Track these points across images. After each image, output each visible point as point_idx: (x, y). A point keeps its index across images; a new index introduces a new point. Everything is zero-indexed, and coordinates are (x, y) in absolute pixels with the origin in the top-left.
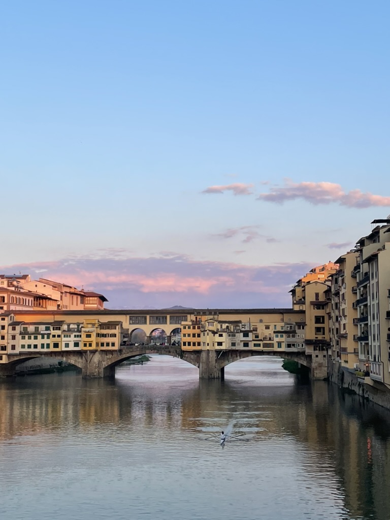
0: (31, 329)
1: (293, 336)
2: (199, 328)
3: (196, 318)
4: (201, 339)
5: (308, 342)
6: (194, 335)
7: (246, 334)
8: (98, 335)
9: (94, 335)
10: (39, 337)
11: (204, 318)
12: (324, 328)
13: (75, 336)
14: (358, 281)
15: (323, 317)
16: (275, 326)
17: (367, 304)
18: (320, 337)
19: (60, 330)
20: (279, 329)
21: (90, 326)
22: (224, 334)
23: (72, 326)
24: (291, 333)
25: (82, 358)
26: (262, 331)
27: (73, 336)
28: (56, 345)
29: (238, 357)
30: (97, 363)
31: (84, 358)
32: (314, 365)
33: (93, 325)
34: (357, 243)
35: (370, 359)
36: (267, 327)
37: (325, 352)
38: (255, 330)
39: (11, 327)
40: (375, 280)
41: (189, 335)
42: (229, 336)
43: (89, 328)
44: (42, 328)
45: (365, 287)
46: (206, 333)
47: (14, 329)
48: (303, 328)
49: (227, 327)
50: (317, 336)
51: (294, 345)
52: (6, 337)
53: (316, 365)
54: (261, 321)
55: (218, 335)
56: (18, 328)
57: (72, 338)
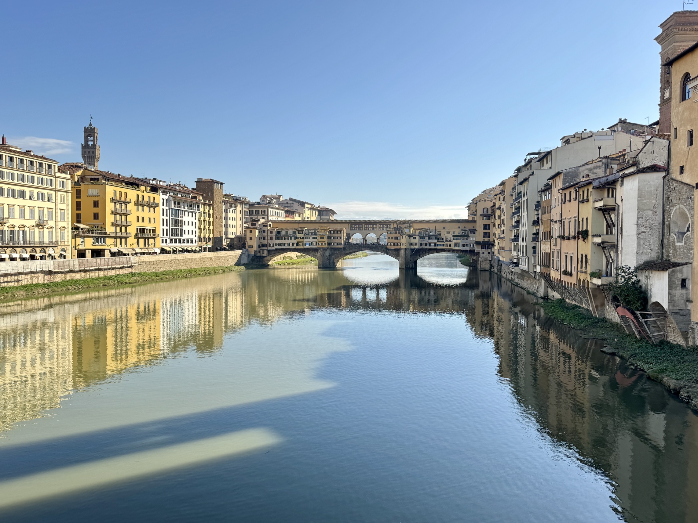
0: (283, 233)
1: (467, 239)
2: (399, 233)
3: (397, 226)
4: (401, 241)
5: (478, 243)
6: (396, 238)
8: (328, 237)
9: (325, 237)
10: (289, 238)
11: (403, 226)
13: (313, 238)
14: (514, 198)
15: (489, 225)
16: (454, 232)
17: (519, 215)
18: (486, 240)
19: (302, 233)
20: (456, 234)
21: (323, 231)
22: (417, 237)
23: (311, 231)
24: (465, 236)
25: (318, 253)
26: (444, 235)
27: (311, 238)
28: (301, 244)
29: (427, 253)
30: (328, 256)
31: (319, 253)
32: (480, 259)
33: (325, 230)
34: (515, 171)
35: (520, 255)
36: (448, 233)
37: (489, 251)
38: (439, 234)
39: (269, 232)
40: (526, 198)
41: (392, 238)
42: (421, 238)
43: (323, 233)
44: (291, 232)
45: (519, 202)
46: (404, 236)
47: (271, 232)
48: (474, 233)
49: (420, 232)
50: (484, 239)
51: (467, 245)
52: (266, 238)
53: (483, 259)
54: (444, 228)
55: (412, 238)
56: (274, 232)
57: (311, 240)
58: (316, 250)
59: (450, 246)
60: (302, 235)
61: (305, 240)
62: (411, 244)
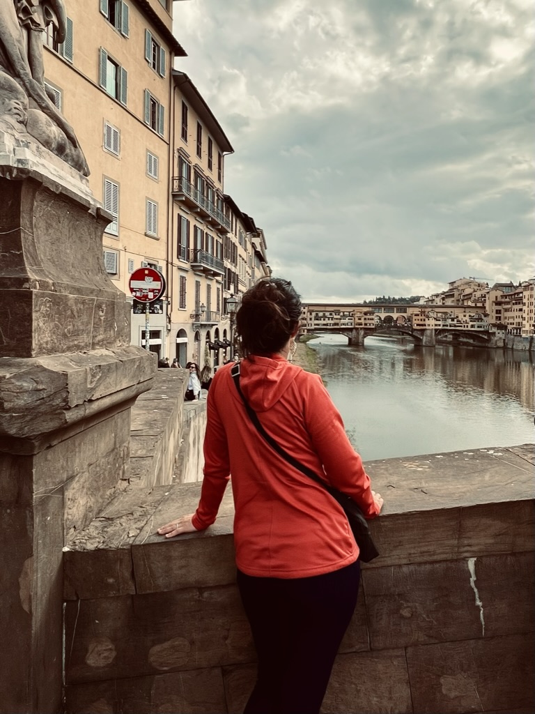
0: (321, 314)
1: (481, 322)
2: (425, 315)
3: (422, 310)
4: (427, 322)
5: (494, 325)
6: (422, 320)
7: (453, 320)
8: (365, 319)
9: (363, 319)
10: (327, 319)
11: (427, 310)
12: (500, 317)
13: (349, 319)
16: (469, 315)
18: (499, 322)
19: (339, 315)
20: (472, 317)
21: (358, 313)
23: (345, 313)
24: (480, 319)
25: (352, 333)
26: (461, 317)
27: (347, 319)
28: (337, 324)
32: (496, 338)
33: (361, 312)
36: (465, 316)
37: (504, 331)
38: (457, 317)
39: (309, 313)
41: (419, 320)
42: (443, 320)
43: (358, 315)
44: (327, 314)
46: (430, 318)
47: (311, 314)
48: (487, 317)
49: (441, 315)
50: (497, 321)
51: (481, 326)
53: (498, 338)
55: (437, 320)
56: (314, 314)
57: (347, 321)
58: (351, 330)
59: (467, 327)
60: (339, 317)
61: (342, 321)
62: (436, 325)
